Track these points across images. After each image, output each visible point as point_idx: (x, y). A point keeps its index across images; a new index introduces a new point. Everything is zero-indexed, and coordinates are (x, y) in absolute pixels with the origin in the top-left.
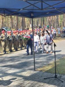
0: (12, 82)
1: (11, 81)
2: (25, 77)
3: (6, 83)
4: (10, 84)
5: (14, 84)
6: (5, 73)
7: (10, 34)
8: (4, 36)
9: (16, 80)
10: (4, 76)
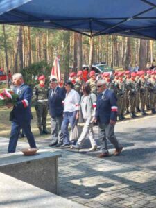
0: (102, 192)
1: (100, 189)
2: (136, 183)
3: (87, 192)
4: (96, 196)
5: (106, 197)
6: (88, 169)
7: (106, 79)
8: (94, 83)
9: (112, 188)
10: (85, 177)
